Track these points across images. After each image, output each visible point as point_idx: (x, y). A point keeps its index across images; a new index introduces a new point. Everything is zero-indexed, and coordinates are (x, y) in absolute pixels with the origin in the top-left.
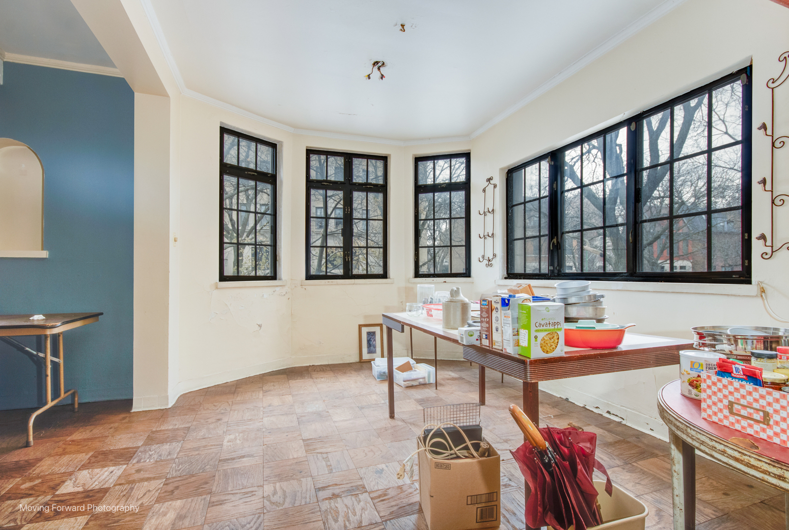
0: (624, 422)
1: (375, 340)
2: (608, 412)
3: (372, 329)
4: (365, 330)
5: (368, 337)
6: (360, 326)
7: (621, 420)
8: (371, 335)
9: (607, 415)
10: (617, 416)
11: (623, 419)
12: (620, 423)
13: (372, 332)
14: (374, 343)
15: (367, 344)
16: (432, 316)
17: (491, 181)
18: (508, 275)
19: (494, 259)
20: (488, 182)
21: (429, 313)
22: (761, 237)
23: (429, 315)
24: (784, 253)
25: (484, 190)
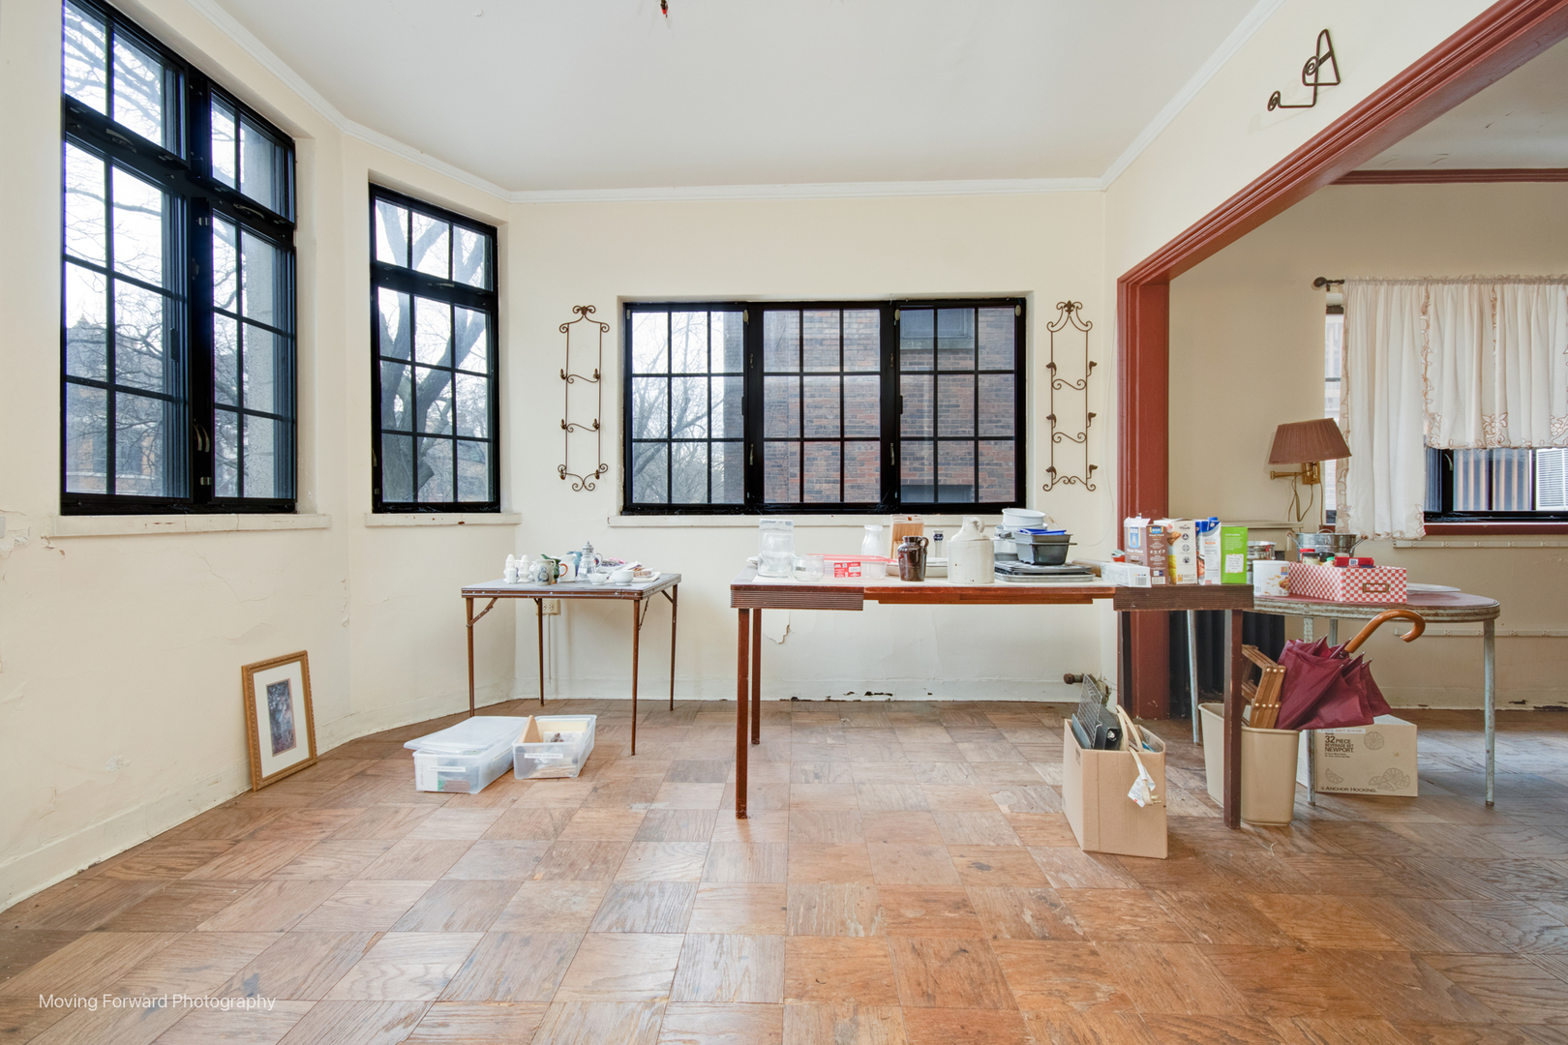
0: (892, 698)
1: (289, 707)
2: (869, 694)
3: (275, 675)
4: (262, 680)
5: (271, 701)
6: (249, 672)
7: (889, 697)
8: (280, 690)
9: (868, 698)
10: (882, 694)
11: (891, 695)
12: (889, 700)
13: (280, 684)
14: (289, 714)
15: (271, 723)
16: (859, 574)
17: (588, 314)
18: (630, 508)
19: (601, 475)
20: (580, 314)
21: (847, 570)
22: (1052, 470)
23: (846, 573)
24: (1060, 486)
25: (565, 328)
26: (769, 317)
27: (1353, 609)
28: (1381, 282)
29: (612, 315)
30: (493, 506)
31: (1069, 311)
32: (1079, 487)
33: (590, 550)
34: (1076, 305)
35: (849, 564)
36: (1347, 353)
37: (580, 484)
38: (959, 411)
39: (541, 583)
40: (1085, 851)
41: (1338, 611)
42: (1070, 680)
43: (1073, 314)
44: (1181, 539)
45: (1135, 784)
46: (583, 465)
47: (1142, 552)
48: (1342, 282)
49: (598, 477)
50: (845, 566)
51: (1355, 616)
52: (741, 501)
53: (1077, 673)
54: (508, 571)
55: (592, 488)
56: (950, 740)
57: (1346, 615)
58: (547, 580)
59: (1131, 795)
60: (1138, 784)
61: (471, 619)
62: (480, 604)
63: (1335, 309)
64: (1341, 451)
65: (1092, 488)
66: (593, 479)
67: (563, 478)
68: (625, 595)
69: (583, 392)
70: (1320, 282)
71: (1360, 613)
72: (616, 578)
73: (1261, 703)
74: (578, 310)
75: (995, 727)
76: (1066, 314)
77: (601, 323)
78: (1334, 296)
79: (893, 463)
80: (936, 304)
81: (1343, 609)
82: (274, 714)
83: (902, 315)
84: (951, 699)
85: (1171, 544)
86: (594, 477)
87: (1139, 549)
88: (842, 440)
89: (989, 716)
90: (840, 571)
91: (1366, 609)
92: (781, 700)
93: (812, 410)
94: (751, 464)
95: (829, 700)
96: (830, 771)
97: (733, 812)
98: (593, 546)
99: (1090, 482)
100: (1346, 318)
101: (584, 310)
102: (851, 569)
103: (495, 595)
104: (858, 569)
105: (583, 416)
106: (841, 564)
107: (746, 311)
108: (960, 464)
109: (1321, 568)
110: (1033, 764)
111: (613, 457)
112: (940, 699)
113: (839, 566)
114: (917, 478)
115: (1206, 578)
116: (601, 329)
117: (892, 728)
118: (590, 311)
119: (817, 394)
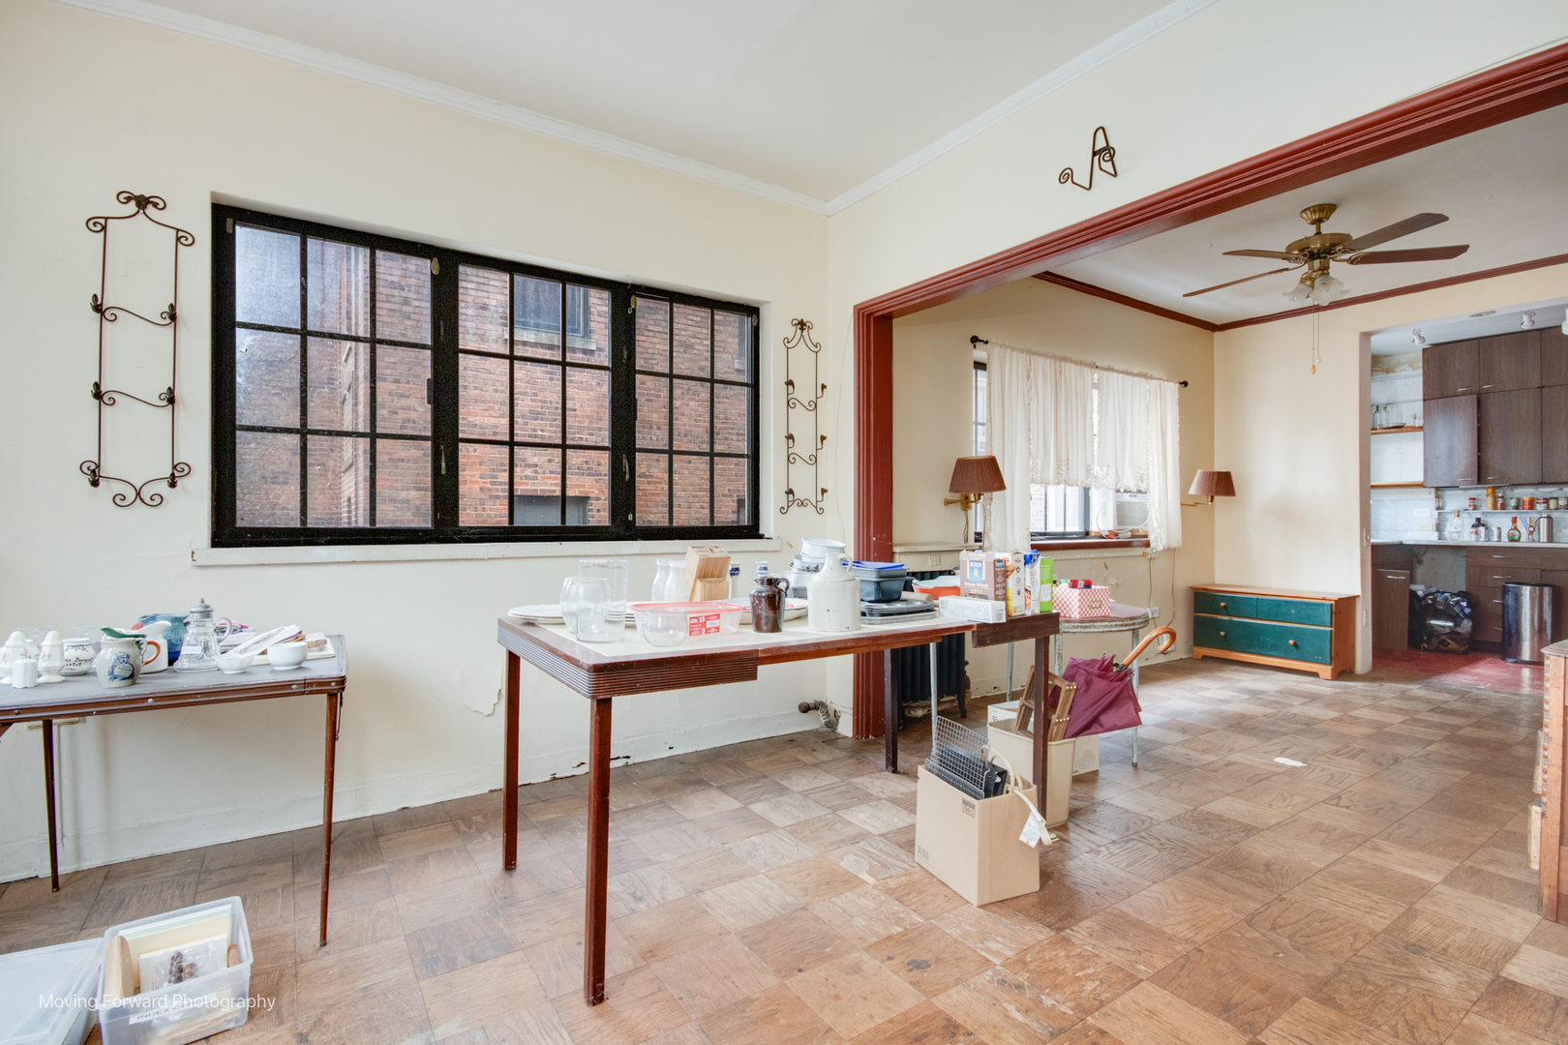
0: (630, 761)
7: (627, 760)
10: (618, 758)
11: (628, 757)
12: (627, 765)
16: (718, 629)
17: (150, 209)
19: (180, 482)
20: (132, 207)
21: (704, 625)
22: (790, 492)
23: (703, 629)
24: (794, 508)
25: (100, 225)
26: (467, 273)
27: (1091, 624)
28: (1008, 347)
29: (195, 220)
31: (802, 329)
32: (810, 509)
33: (206, 613)
34: (808, 324)
35: (707, 618)
36: (990, 402)
37: (131, 495)
38: (576, 416)
39: (117, 683)
40: (981, 907)
41: (1081, 627)
42: (805, 709)
43: (805, 332)
44: (1015, 572)
45: (1026, 826)
46: (140, 462)
47: (987, 586)
48: (987, 342)
49: (173, 485)
50: (702, 620)
51: (1092, 630)
53: (810, 701)
55: (159, 501)
56: (736, 805)
57: (1086, 630)
58: (132, 676)
59: (1023, 838)
60: (1030, 825)
63: (980, 366)
64: (998, 484)
65: (820, 511)
66: (163, 488)
67: (95, 483)
68: (310, 687)
69: (138, 338)
70: (975, 340)
71: (1095, 627)
73: (1058, 718)
74: (129, 199)
75: (765, 777)
76: (799, 331)
77: (178, 230)
78: (980, 354)
79: (627, 477)
80: (675, 297)
81: (1085, 625)
83: (640, 303)
84: (692, 749)
85: (1007, 577)
86: (165, 484)
87: (983, 583)
88: (564, 447)
89: (747, 763)
90: (696, 628)
91: (1098, 624)
92: (491, 791)
93: (396, 398)
94: (443, 472)
95: (555, 779)
96: (647, 887)
98: (212, 607)
99: (819, 505)
100: (989, 373)
101: (143, 202)
102: (709, 624)
104: (716, 623)
105: (140, 380)
106: (698, 618)
107: (435, 260)
108: (577, 474)
109: (1058, 589)
110: (840, 813)
111: (198, 451)
112: (681, 752)
113: (695, 621)
114: (529, 487)
115: (1032, 609)
116: (178, 239)
117: (661, 802)
118: (155, 205)
119: (403, 379)
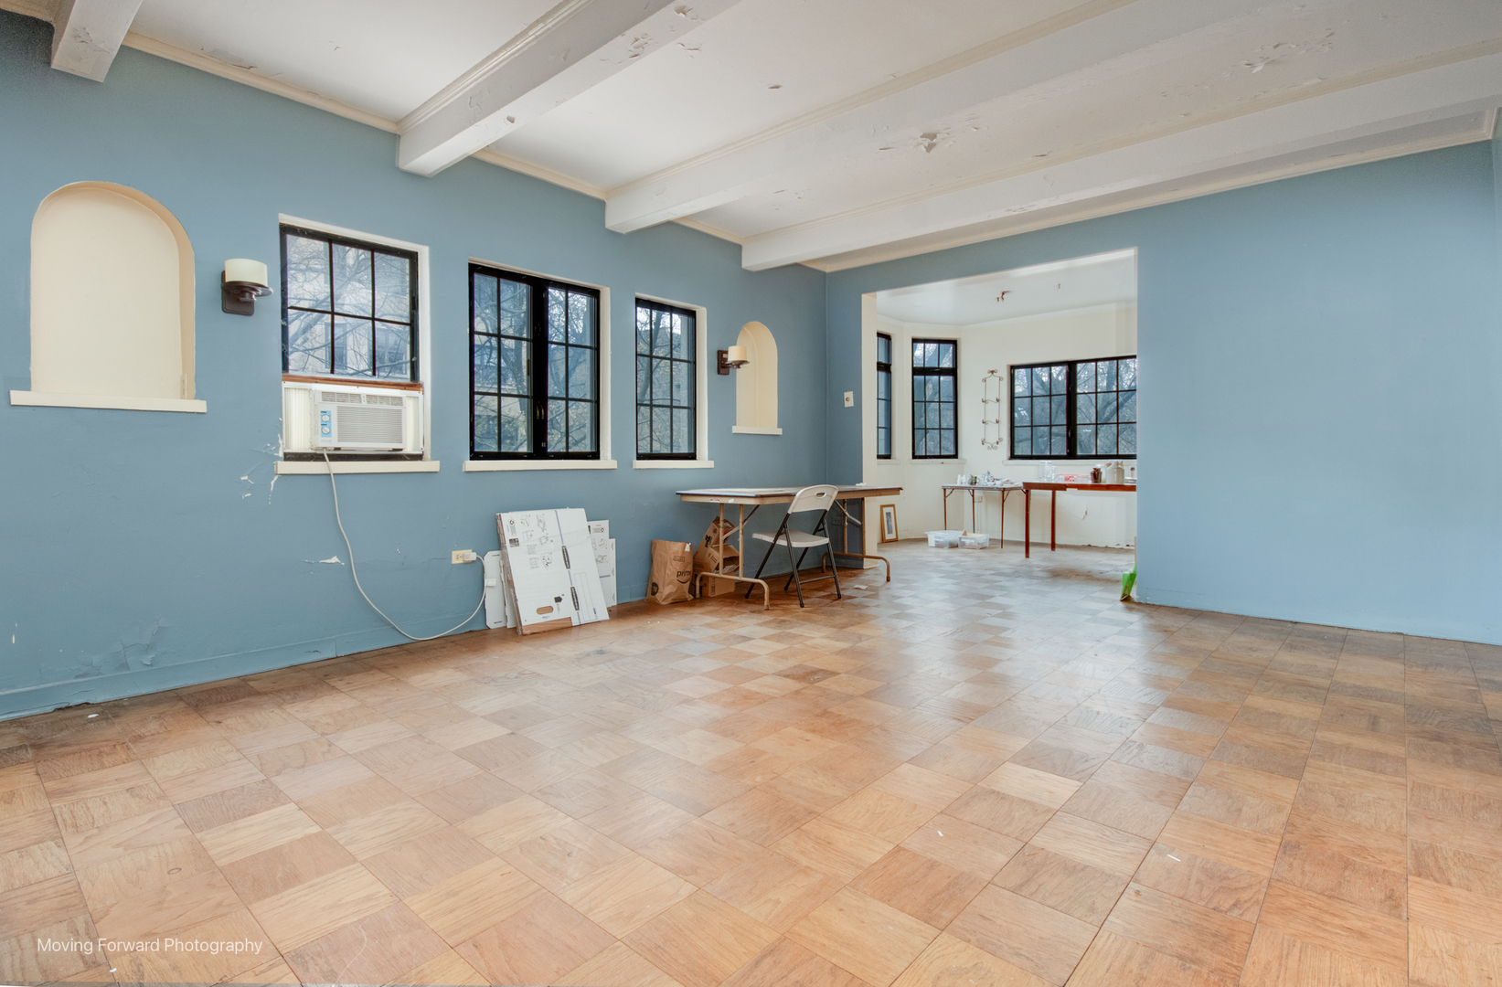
1: (891, 521)
4: (885, 511)
5: (887, 518)
6: (882, 507)
8: (888, 514)
14: (891, 523)
15: (887, 524)
17: (994, 373)
18: (1013, 457)
19: (999, 443)
20: (991, 374)
25: (984, 380)
26: (1079, 366)
29: (1005, 374)
30: (955, 456)
33: (989, 473)
37: (991, 446)
39: (970, 484)
46: (992, 439)
49: (997, 443)
52: (1065, 454)
54: (958, 481)
55: (996, 448)
58: (972, 483)
61: (945, 497)
62: (948, 492)
66: (995, 444)
67: (983, 444)
68: (998, 489)
69: (992, 406)
72: (998, 484)
74: (990, 372)
77: (1001, 376)
82: (888, 521)
97: (1024, 554)
101: (992, 372)
103: (953, 489)
105: (992, 418)
107: (1068, 365)
111: (1005, 434)
116: (1001, 378)
118: (995, 371)
